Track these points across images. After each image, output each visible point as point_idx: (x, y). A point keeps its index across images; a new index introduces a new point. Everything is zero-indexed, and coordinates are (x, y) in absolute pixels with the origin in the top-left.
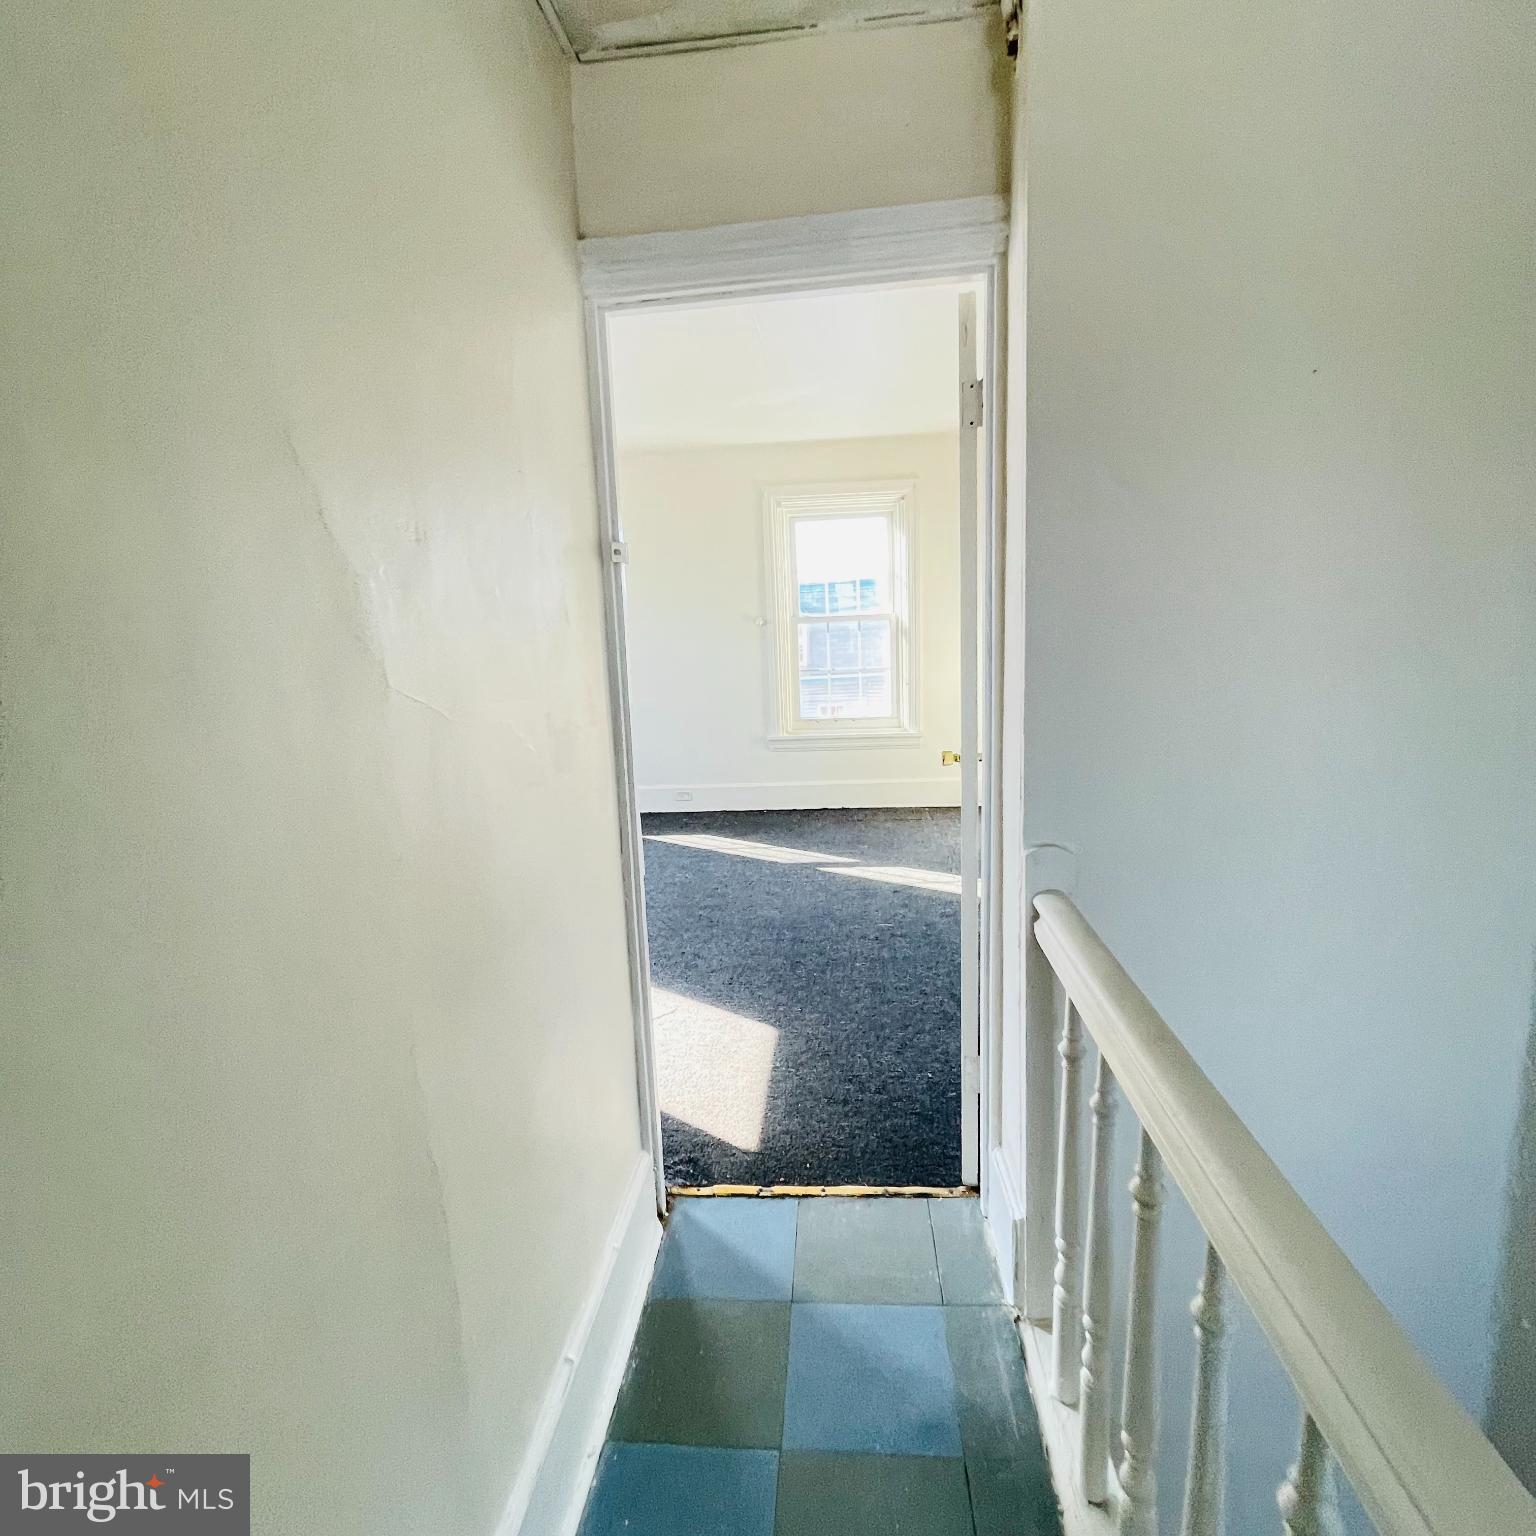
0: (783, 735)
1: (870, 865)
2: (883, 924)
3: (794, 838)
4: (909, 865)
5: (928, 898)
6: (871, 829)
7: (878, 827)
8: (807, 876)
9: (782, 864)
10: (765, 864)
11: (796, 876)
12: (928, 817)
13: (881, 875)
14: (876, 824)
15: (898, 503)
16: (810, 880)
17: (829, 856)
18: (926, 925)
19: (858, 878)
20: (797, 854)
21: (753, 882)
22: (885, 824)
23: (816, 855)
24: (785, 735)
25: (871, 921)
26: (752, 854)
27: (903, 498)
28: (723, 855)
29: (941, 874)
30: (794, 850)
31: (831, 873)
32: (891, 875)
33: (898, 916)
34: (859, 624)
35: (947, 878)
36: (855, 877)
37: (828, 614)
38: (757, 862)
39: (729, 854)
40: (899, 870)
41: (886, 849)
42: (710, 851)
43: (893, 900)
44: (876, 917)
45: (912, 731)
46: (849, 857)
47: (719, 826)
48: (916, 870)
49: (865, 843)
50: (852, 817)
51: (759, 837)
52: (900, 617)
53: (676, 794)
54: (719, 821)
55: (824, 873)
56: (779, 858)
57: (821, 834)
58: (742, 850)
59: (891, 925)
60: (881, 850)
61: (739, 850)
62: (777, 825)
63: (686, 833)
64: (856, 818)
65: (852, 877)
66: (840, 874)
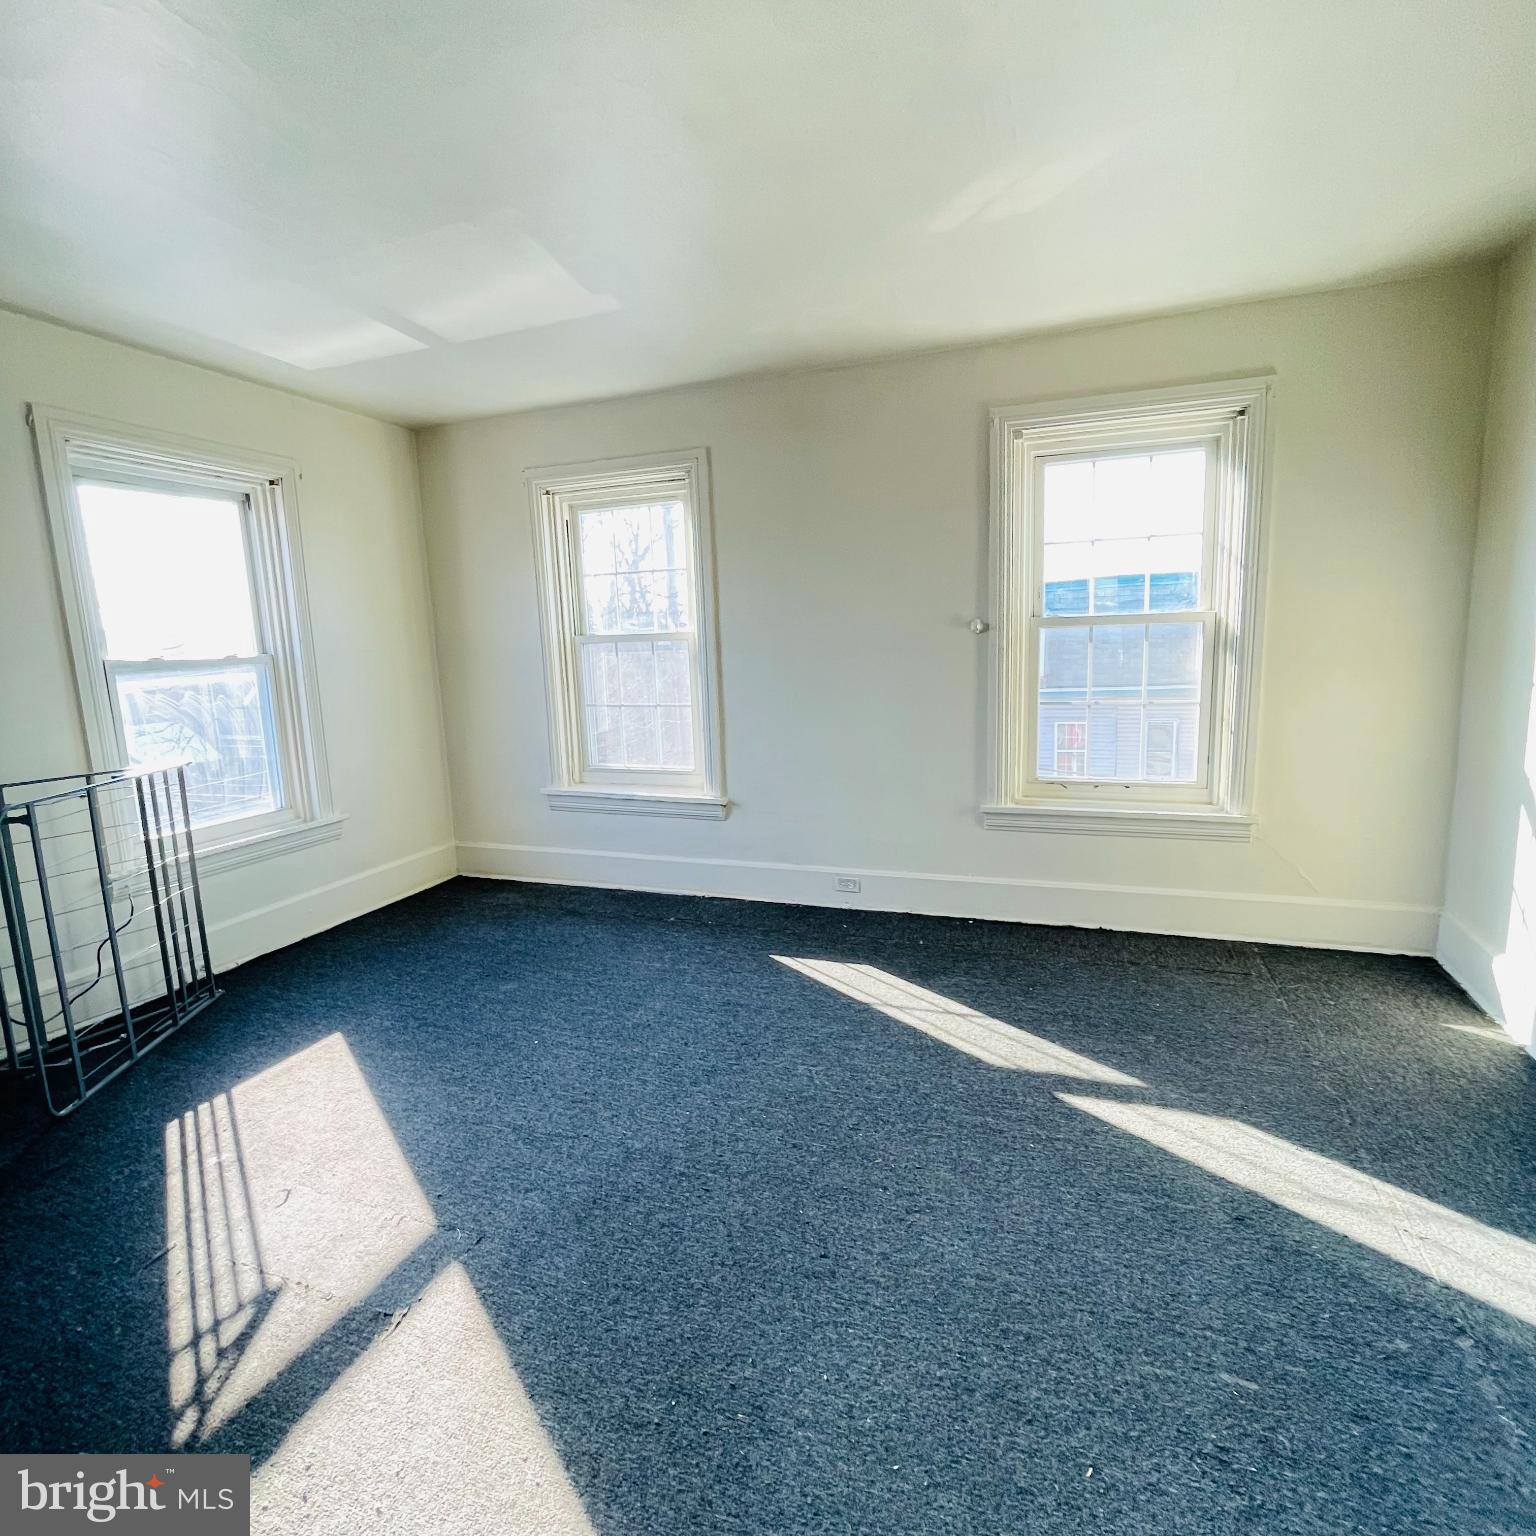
0: (1007, 805)
1: (1164, 1104)
2: (1229, 1372)
3: (1015, 994)
4: (1253, 1120)
5: (1330, 1269)
6: (1157, 987)
7: (1170, 988)
8: (1037, 1118)
9: (989, 1068)
10: (959, 1066)
11: (1014, 1114)
12: (1264, 970)
13: (1196, 1144)
14: (1166, 975)
15: (1231, 422)
16: (1043, 1134)
17: (1078, 1057)
18: (1358, 1418)
19: (1144, 1143)
20: (1019, 1042)
21: (929, 1116)
22: (1181, 978)
23: (1055, 1049)
24: (1011, 805)
25: (1196, 1350)
26: (937, 1027)
27: (1242, 413)
28: (887, 1023)
29: (1336, 1165)
30: (1013, 1031)
31: (1086, 1117)
32: (1219, 1149)
33: (1264, 1340)
34: (1147, 628)
35: (1357, 1187)
36: (1137, 1139)
37: (1091, 613)
38: (943, 1053)
39: (897, 1022)
40: (1233, 1131)
41: (1193, 1054)
42: (866, 1009)
43: (1239, 1257)
44: (1208, 1334)
45: (1236, 814)
46: (1120, 1067)
47: (895, 945)
48: (1271, 1139)
49: (1147, 1028)
50: (1118, 951)
51: (956, 985)
52: (1223, 615)
53: (836, 882)
54: (896, 933)
55: (1073, 1113)
56: (983, 1049)
57: (1064, 993)
58: (922, 1015)
59: (1254, 1386)
60: (1183, 1053)
61: (917, 1013)
62: (988, 955)
63: (839, 957)
64: (1125, 956)
65: (1132, 1138)
66: (1105, 1124)
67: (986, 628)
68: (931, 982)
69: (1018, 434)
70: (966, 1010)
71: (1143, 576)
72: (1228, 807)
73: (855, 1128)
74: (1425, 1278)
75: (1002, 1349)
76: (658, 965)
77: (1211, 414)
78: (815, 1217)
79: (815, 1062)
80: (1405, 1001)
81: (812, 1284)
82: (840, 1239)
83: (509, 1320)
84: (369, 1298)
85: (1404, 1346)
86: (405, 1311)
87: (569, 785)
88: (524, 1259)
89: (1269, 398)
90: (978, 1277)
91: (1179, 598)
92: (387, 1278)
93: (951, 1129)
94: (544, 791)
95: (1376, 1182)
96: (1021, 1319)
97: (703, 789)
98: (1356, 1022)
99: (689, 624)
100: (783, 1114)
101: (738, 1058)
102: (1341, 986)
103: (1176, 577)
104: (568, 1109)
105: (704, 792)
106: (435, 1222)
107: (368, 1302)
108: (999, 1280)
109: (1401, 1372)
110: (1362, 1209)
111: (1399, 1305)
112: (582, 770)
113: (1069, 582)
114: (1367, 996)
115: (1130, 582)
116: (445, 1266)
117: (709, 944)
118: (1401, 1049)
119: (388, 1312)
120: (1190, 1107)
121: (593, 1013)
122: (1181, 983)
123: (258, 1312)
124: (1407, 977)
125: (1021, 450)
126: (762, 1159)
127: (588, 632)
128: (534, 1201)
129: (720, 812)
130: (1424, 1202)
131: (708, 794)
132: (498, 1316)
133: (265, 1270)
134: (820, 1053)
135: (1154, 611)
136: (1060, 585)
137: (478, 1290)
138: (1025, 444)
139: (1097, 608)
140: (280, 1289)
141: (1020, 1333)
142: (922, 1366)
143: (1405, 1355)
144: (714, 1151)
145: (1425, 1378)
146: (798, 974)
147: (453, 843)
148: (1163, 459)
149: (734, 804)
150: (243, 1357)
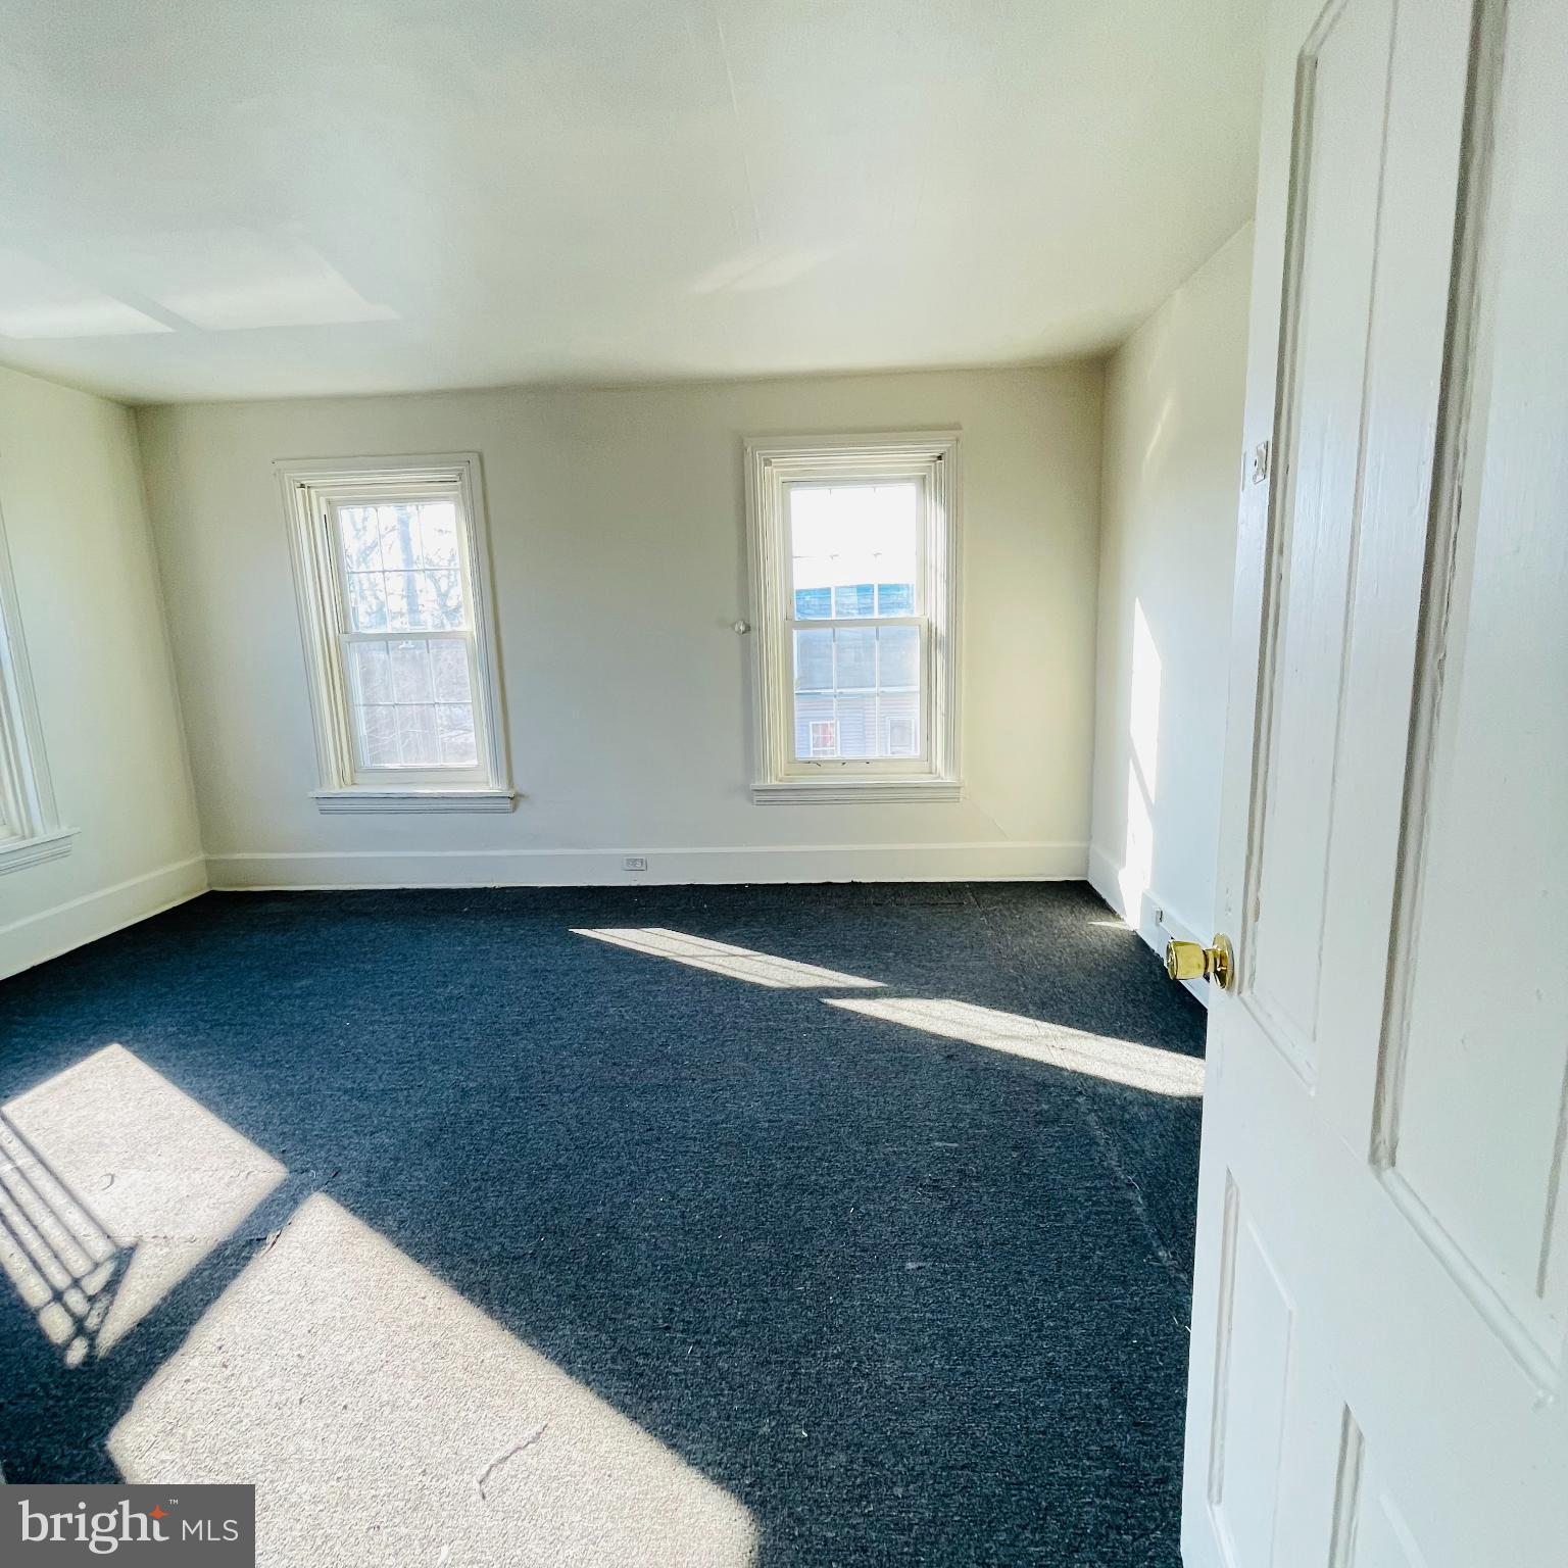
0: (772, 783)
1: (901, 995)
2: (940, 1140)
3: (786, 936)
4: (961, 997)
5: (1005, 1075)
6: (895, 920)
7: (905, 918)
8: (808, 1017)
9: (770, 989)
10: (745, 990)
11: (790, 1017)
12: (972, 899)
13: (922, 1017)
14: (902, 910)
15: (933, 464)
16: (813, 1027)
17: (838, 974)
18: (1015, 1148)
19: (886, 1022)
20: (791, 969)
21: (724, 1028)
22: (914, 911)
23: (819, 970)
24: (775, 783)
25: (920, 1135)
26: (724, 967)
27: (940, 458)
28: (682, 969)
29: (1013, 1016)
30: (786, 962)
31: (845, 1011)
32: (938, 1018)
33: (963, 1120)
34: (877, 631)
35: (1026, 1027)
36: (881, 1020)
37: (834, 617)
38: (732, 985)
39: (691, 967)
40: (947, 1006)
41: (920, 961)
42: (664, 960)
43: (949, 1078)
44: (927, 1123)
45: (949, 779)
46: (868, 977)
47: (682, 910)
48: (973, 1007)
49: (889, 948)
50: (866, 897)
51: (737, 935)
52: (934, 621)
53: (625, 862)
54: (682, 902)
55: (834, 1011)
56: (765, 977)
57: (824, 930)
58: (711, 959)
59: (956, 1145)
60: (913, 961)
61: (707, 959)
62: (763, 910)
63: (634, 925)
64: (871, 900)
65: (877, 1020)
66: (857, 1014)
67: (748, 629)
68: (717, 935)
69: (768, 462)
70: (747, 952)
71: (873, 586)
72: (943, 775)
73: (663, 1045)
74: (1062, 1069)
75: (790, 1158)
76: (459, 948)
77: (915, 457)
78: (639, 1106)
79: (623, 1004)
80: (1066, 910)
81: (643, 1148)
82: (661, 1117)
83: (383, 1220)
84: (237, 1232)
85: (1046, 1107)
86: (278, 1233)
87: (341, 787)
88: (385, 1178)
89: (959, 446)
90: (769, 1121)
91: (899, 605)
92: (251, 1216)
93: (743, 1034)
94: (311, 794)
95: (1038, 1022)
96: (801, 1139)
97: (487, 783)
98: (1032, 927)
99: (468, 624)
100: (602, 1044)
101: (554, 1010)
102: (1024, 904)
103: (897, 587)
104: (397, 1069)
105: (492, 786)
106: (287, 1170)
107: (237, 1235)
108: (785, 1121)
109: (1042, 1120)
110: (1029, 1039)
111: (1045, 1086)
112: (354, 771)
113: (814, 590)
114: (1041, 909)
115: (864, 590)
116: (306, 1197)
117: (508, 927)
118: (1060, 940)
119: (259, 1237)
120: (920, 995)
121: (401, 994)
122: (913, 914)
123: (119, 1264)
124: (1068, 895)
125: (770, 476)
126: (587, 1077)
127: (354, 630)
128: (383, 1138)
129: (508, 805)
130: (1066, 1029)
131: (494, 788)
132: (371, 1219)
133: (111, 1235)
134: (626, 997)
135: (882, 616)
136: (808, 592)
137: (346, 1206)
138: (774, 470)
139: (838, 613)
140: (137, 1245)
141: (802, 1147)
142: (733, 1180)
143: (1046, 1112)
144: (544, 1078)
145: (1056, 1121)
146: (598, 942)
147: (202, 856)
148: (883, 490)
149: (521, 796)
150: (116, 1297)
